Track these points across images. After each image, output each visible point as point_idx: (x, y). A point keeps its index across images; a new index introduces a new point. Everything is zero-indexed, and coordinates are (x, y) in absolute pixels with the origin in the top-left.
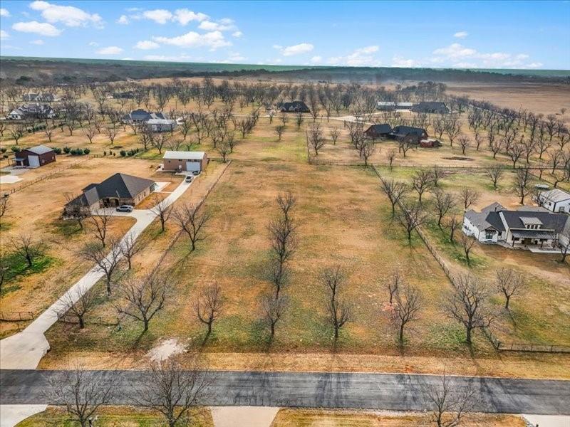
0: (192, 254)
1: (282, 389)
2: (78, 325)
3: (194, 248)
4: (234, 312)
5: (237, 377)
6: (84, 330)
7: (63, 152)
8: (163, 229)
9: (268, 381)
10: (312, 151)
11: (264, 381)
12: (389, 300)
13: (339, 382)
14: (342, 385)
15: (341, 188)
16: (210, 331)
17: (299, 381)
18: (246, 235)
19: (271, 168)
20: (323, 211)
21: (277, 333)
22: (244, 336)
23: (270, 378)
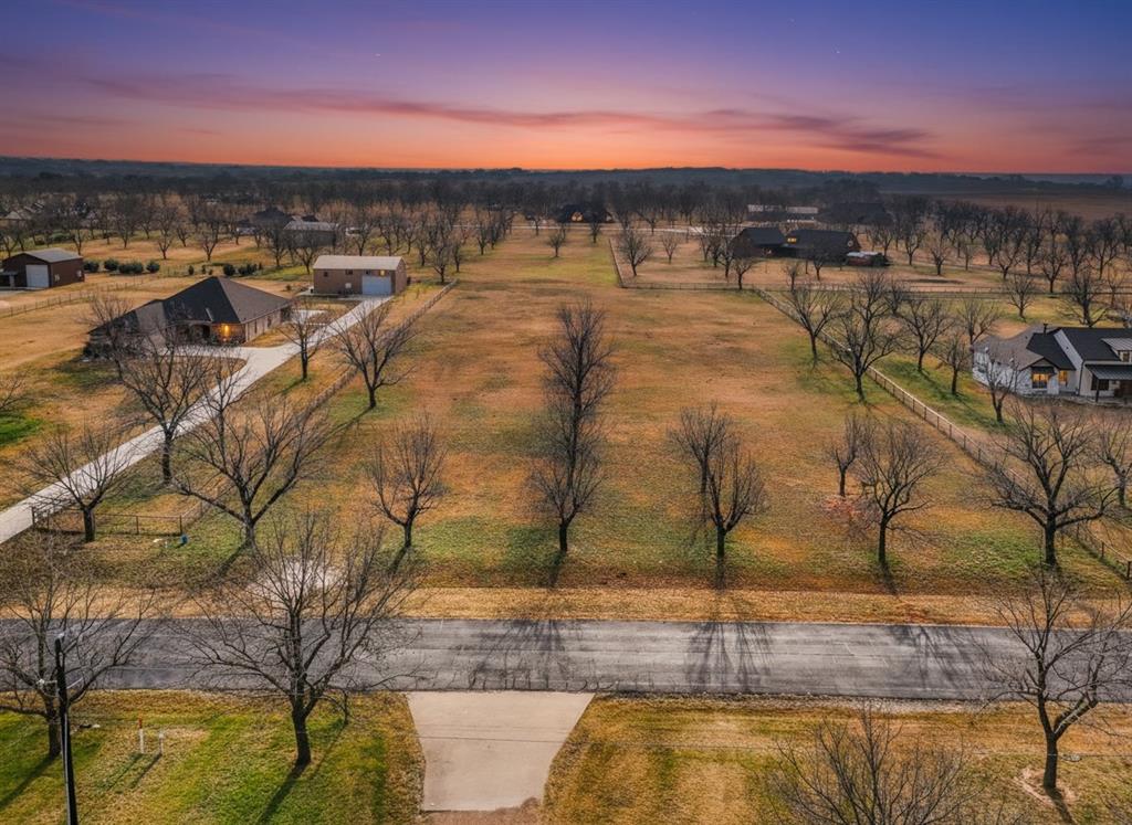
0: (369, 414)
1: (596, 655)
2: (83, 537)
3: (373, 404)
4: (468, 514)
5: (478, 631)
6: (95, 544)
7: (102, 268)
8: (305, 375)
9: (558, 639)
10: (625, 268)
11: (549, 638)
12: (838, 490)
13: (745, 642)
14: (752, 647)
15: (693, 319)
16: (408, 543)
17: (639, 639)
18: (491, 386)
19: (541, 292)
20: (658, 351)
21: (573, 549)
22: (491, 554)
23: (564, 632)
